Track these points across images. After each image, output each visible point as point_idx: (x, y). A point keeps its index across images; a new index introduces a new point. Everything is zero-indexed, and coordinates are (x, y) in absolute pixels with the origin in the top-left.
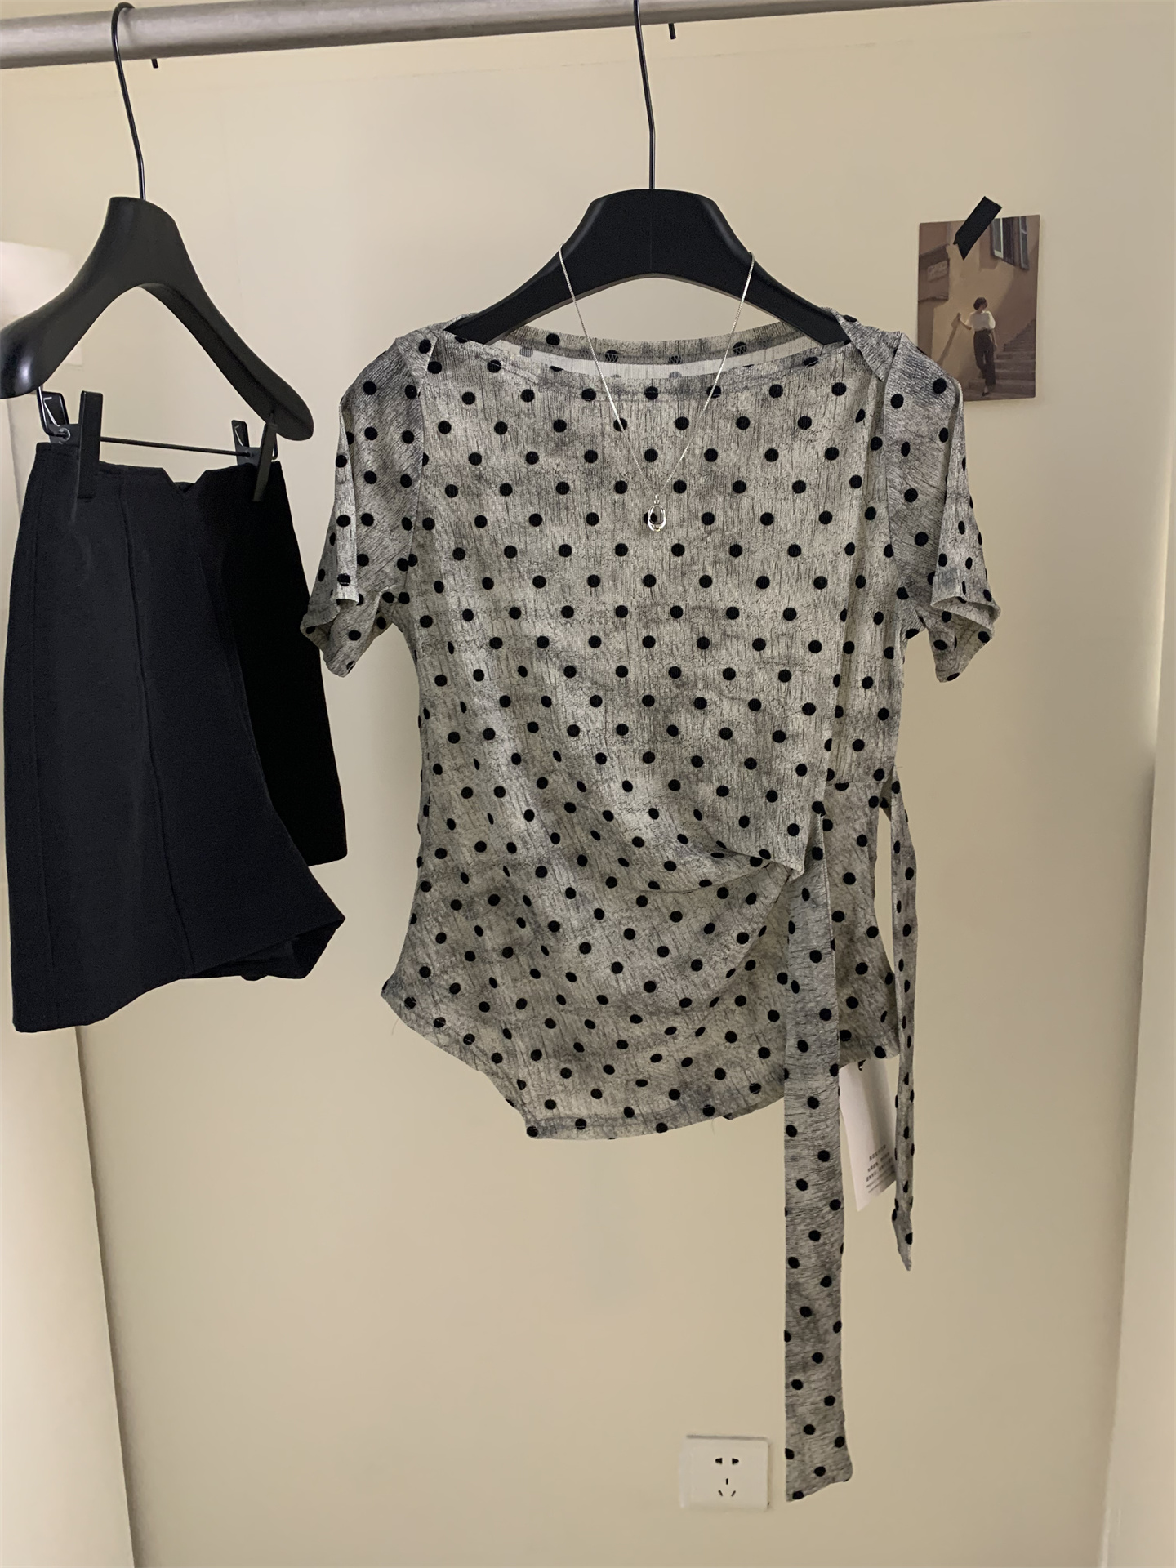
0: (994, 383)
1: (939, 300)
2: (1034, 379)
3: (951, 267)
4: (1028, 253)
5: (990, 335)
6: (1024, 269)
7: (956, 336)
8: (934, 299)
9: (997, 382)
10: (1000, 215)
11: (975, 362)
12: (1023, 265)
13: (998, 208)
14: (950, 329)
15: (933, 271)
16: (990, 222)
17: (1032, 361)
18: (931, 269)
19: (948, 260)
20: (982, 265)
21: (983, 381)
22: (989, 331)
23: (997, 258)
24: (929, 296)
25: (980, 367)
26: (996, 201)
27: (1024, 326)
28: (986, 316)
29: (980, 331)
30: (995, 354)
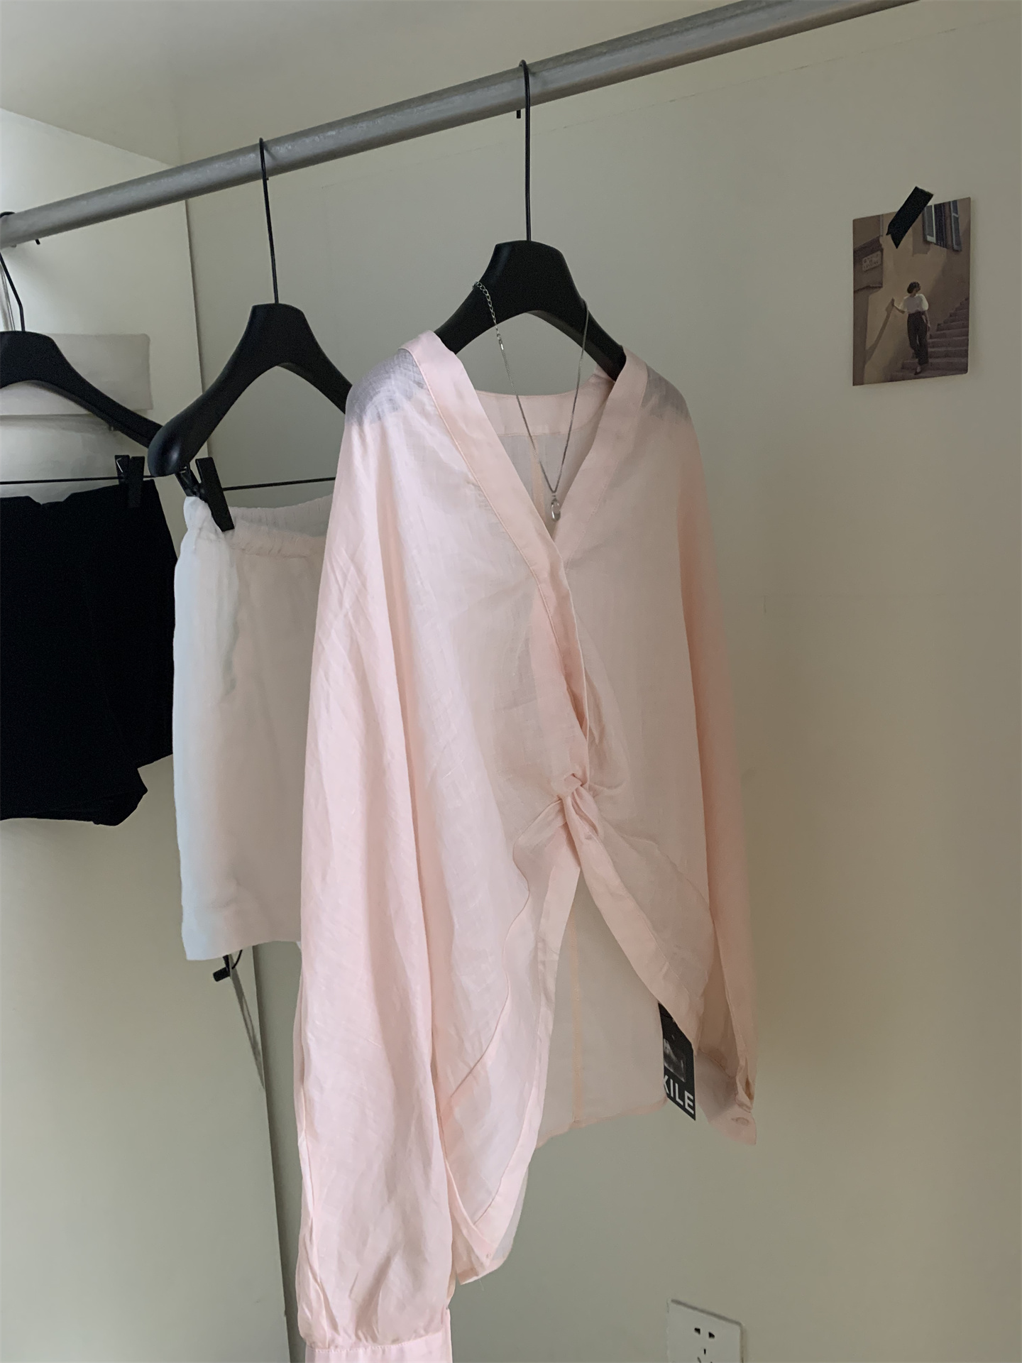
0: (927, 362)
1: (876, 287)
2: (967, 356)
3: (885, 257)
4: (961, 234)
5: (923, 317)
6: (957, 251)
7: (890, 319)
8: (868, 287)
9: (930, 361)
10: (931, 203)
11: (908, 342)
12: (955, 247)
13: (929, 196)
14: (884, 315)
15: (868, 262)
16: (923, 209)
17: (964, 338)
18: (865, 262)
19: (882, 251)
20: (914, 253)
21: (917, 360)
22: (923, 313)
23: (929, 243)
24: (864, 287)
25: (912, 347)
26: (927, 189)
27: (958, 305)
28: (920, 298)
29: (913, 314)
30: (928, 334)
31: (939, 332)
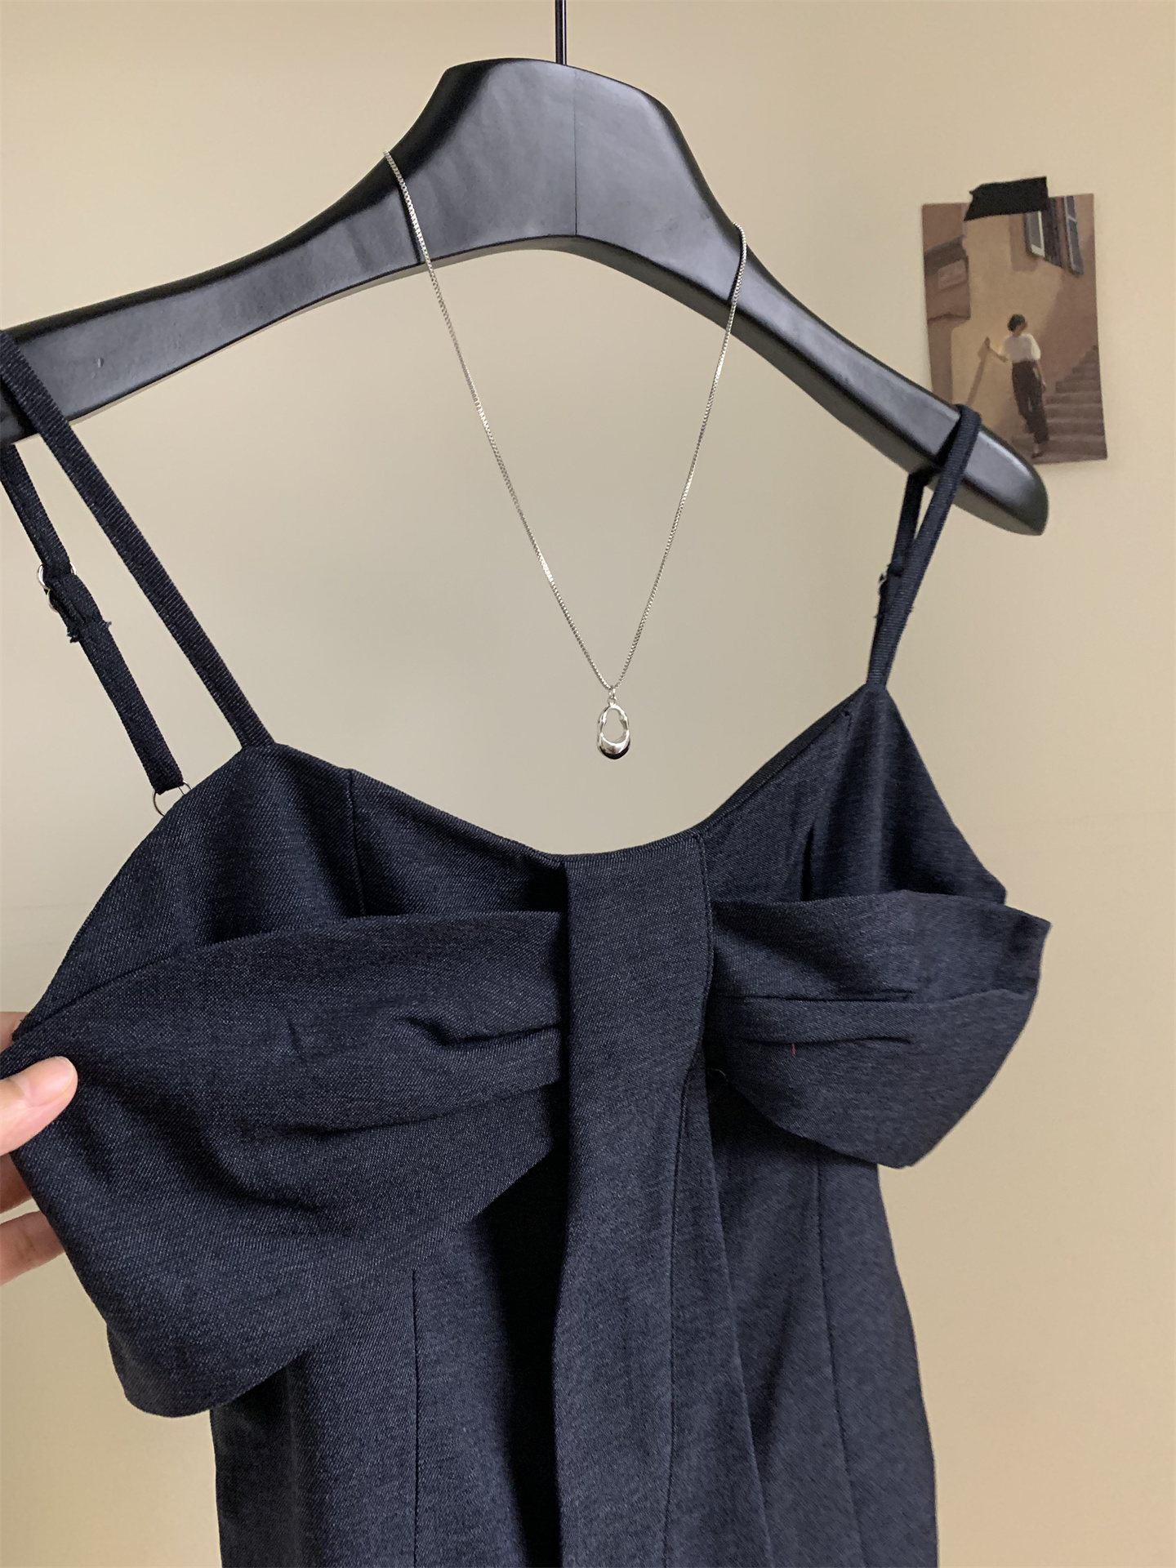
0: (1046, 438)
1: (960, 317)
2: (1102, 433)
3: (970, 270)
4: (1081, 246)
5: (1035, 370)
6: (1076, 272)
7: (986, 370)
8: (949, 316)
9: (1052, 438)
11: (1016, 409)
12: (1074, 267)
14: (979, 361)
15: (946, 275)
17: (1096, 406)
18: (942, 273)
19: (966, 260)
20: (1016, 268)
21: (1032, 436)
22: (1034, 363)
23: (1035, 257)
24: (941, 313)
25: (1026, 418)
27: (1083, 356)
28: (1027, 340)
29: (1019, 364)
30: (1044, 396)
31: (1060, 395)
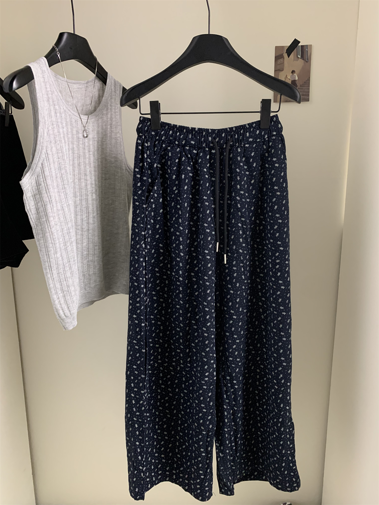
1: (281, 70)
2: (309, 96)
3: (284, 60)
4: (309, 56)
5: (296, 82)
10: (300, 45)
12: (306, 60)
13: (299, 42)
15: (279, 62)
16: (297, 46)
17: (308, 90)
19: (284, 58)
20: (294, 60)
22: (296, 81)
23: (299, 58)
24: (278, 69)
26: (299, 40)
27: (307, 79)
28: (295, 75)
29: (293, 80)
31: (300, 88)
